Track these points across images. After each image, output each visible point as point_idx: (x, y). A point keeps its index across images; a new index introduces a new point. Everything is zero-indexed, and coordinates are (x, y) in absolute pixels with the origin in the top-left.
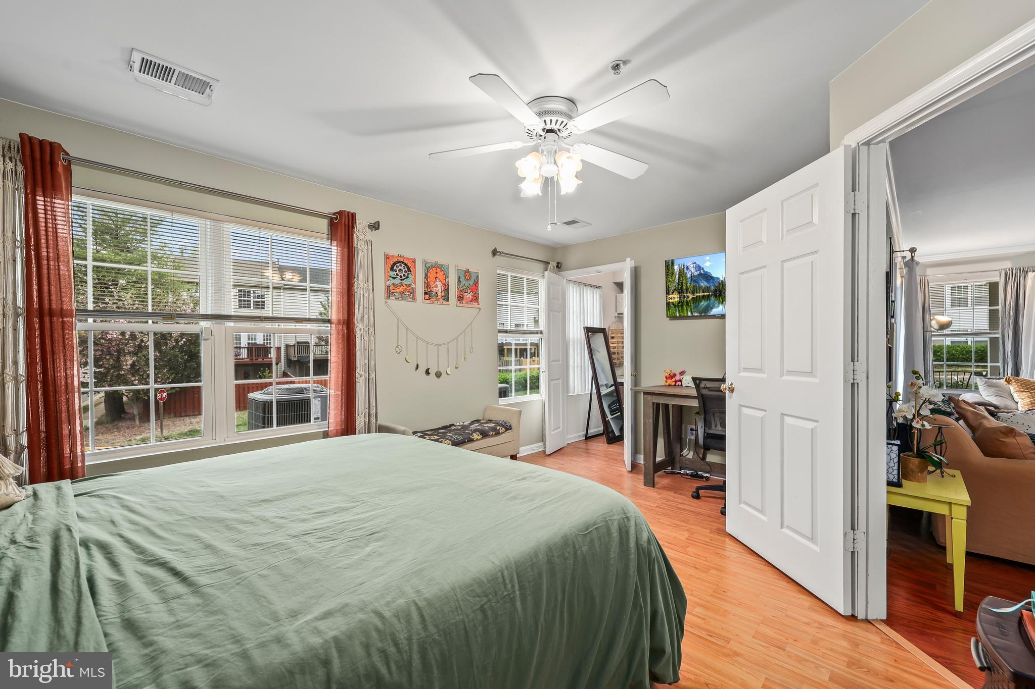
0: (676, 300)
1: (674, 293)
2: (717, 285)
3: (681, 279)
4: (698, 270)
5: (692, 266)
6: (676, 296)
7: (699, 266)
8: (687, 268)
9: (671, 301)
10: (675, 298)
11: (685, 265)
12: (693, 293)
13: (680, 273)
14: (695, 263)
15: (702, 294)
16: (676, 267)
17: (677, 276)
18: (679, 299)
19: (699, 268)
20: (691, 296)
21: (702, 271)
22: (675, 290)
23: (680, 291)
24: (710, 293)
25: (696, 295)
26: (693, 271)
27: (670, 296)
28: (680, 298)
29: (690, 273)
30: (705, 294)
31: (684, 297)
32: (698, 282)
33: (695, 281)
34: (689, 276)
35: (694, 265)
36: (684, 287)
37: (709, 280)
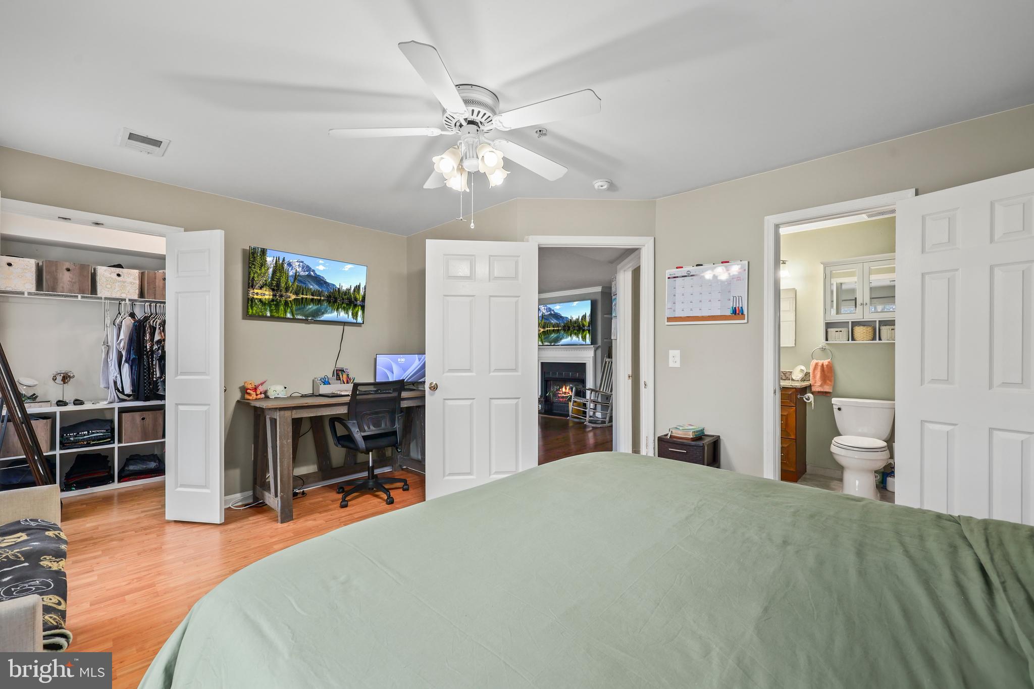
0: (267, 297)
1: (265, 289)
2: (332, 291)
3: (278, 275)
4: (307, 271)
5: (297, 264)
6: (267, 293)
7: (308, 267)
8: (290, 264)
9: (255, 297)
10: (264, 295)
11: (286, 260)
12: (297, 294)
13: (276, 266)
14: (302, 262)
15: (311, 297)
16: (269, 259)
17: (271, 270)
18: (271, 297)
19: (308, 269)
20: (293, 297)
21: (312, 273)
22: (266, 284)
23: (275, 287)
24: (322, 298)
25: (301, 296)
26: (298, 270)
27: (256, 291)
28: (274, 295)
29: (294, 271)
30: (315, 297)
31: (281, 296)
32: (305, 284)
33: (300, 281)
34: (291, 273)
35: (301, 264)
36: (283, 285)
37: (321, 284)
